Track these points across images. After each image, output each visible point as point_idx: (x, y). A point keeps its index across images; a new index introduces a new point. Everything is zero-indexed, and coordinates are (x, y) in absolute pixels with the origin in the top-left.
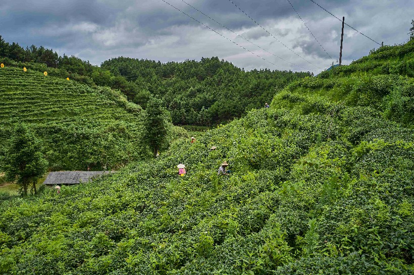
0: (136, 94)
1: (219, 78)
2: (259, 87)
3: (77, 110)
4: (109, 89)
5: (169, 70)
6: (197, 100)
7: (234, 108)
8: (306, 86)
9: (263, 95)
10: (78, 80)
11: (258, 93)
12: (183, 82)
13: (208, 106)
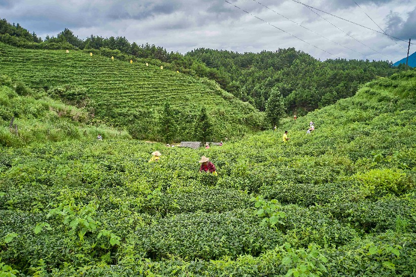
0: (227, 84)
1: (296, 69)
2: (335, 78)
3: (188, 96)
5: (246, 61)
7: (312, 97)
8: (381, 85)
9: (341, 85)
10: (184, 72)
11: (335, 83)
12: (261, 73)
13: (286, 95)
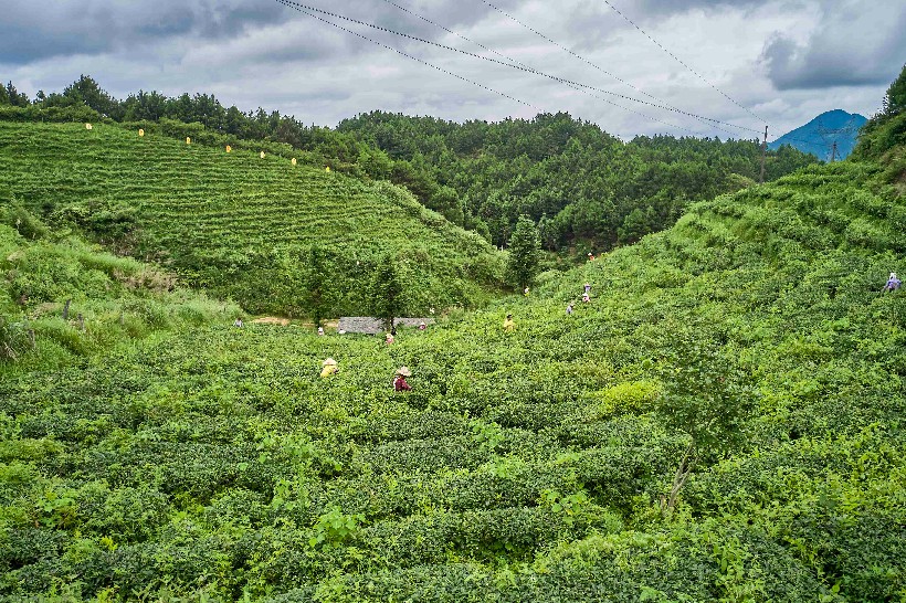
0: (431, 194)
2: (651, 177)
4: (388, 183)
5: (471, 139)
6: (531, 199)
9: (662, 193)
10: (342, 171)
11: (651, 188)
12: (502, 165)
13: (554, 213)
